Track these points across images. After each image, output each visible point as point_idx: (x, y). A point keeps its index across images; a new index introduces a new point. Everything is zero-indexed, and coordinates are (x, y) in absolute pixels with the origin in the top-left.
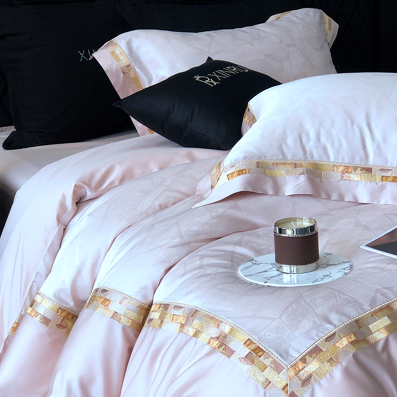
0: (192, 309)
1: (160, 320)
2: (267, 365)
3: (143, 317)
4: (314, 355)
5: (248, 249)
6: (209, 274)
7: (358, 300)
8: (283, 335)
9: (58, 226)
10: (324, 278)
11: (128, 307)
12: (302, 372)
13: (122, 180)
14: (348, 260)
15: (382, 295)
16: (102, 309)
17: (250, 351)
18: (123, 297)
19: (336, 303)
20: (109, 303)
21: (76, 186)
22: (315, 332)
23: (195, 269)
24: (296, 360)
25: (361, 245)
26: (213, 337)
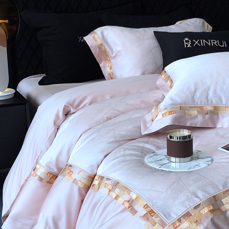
0: (116, 181)
1: (98, 186)
2: (157, 222)
3: (90, 183)
4: (186, 218)
5: (152, 146)
6: (128, 160)
7: (216, 183)
8: (168, 203)
9: (54, 127)
10: (195, 167)
11: (82, 177)
14: (210, 156)
16: (68, 177)
17: (147, 212)
18: (80, 170)
19: (202, 184)
20: (72, 173)
21: (65, 106)
22: (188, 202)
23: (121, 156)
24: (175, 220)
25: (218, 147)
26: (126, 200)
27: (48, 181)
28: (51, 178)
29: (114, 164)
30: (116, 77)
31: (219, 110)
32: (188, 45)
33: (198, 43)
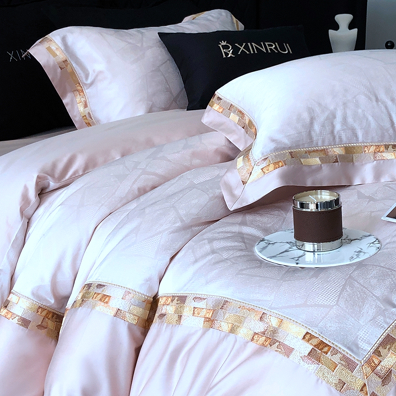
1: (176, 315)
2: (337, 363)
4: (388, 346)
5: (255, 229)
6: (227, 259)
8: (346, 324)
9: (22, 220)
11: (132, 302)
12: (379, 368)
17: (312, 347)
18: (126, 291)
19: (393, 283)
20: (109, 299)
21: (38, 177)
22: (382, 318)
23: (207, 254)
24: (369, 353)
25: (382, 217)
26: (257, 332)
27: (40, 323)
28: (44, 319)
31: (354, 153)
32: (228, 54)
33: (244, 50)
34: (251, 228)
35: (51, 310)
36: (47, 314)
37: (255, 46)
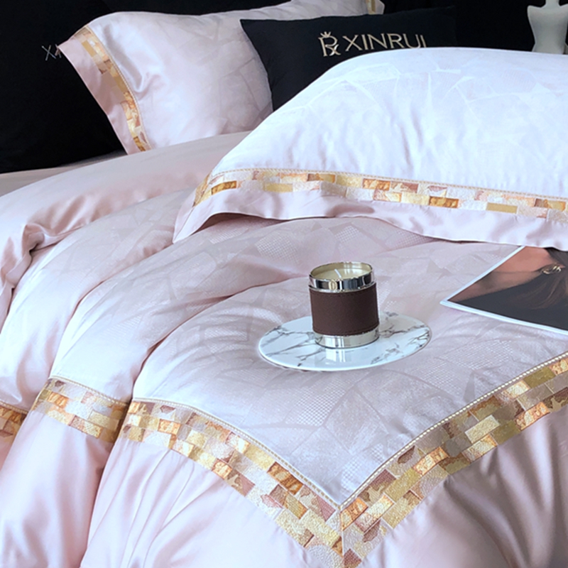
0: (187, 411)
1: (140, 429)
2: (307, 507)
3: (118, 421)
4: (382, 487)
5: (272, 312)
6: (213, 355)
7: (445, 390)
8: (330, 454)
9: (3, 285)
10: (388, 354)
11: (94, 408)
12: (363, 517)
13: (95, 217)
14: (422, 324)
15: (483, 380)
16: (56, 412)
17: (278, 483)
18: (87, 392)
19: (411, 397)
20: (66, 403)
21: (27, 228)
22: (382, 447)
23: (193, 346)
24: (353, 496)
25: (441, 300)
26: (220, 458)
27: (2, 428)
28: (7, 422)
29: (178, 366)
30: (154, 145)
32: (331, 51)
33: (355, 45)
34: (265, 311)
35: (19, 411)
36: (13, 415)
37: (372, 40)
